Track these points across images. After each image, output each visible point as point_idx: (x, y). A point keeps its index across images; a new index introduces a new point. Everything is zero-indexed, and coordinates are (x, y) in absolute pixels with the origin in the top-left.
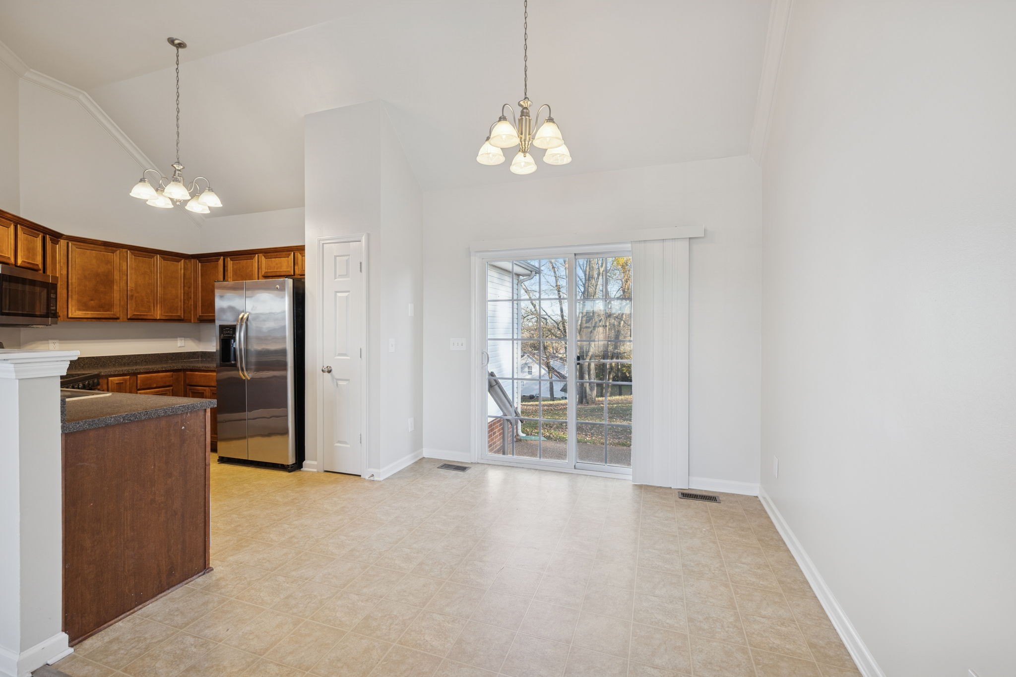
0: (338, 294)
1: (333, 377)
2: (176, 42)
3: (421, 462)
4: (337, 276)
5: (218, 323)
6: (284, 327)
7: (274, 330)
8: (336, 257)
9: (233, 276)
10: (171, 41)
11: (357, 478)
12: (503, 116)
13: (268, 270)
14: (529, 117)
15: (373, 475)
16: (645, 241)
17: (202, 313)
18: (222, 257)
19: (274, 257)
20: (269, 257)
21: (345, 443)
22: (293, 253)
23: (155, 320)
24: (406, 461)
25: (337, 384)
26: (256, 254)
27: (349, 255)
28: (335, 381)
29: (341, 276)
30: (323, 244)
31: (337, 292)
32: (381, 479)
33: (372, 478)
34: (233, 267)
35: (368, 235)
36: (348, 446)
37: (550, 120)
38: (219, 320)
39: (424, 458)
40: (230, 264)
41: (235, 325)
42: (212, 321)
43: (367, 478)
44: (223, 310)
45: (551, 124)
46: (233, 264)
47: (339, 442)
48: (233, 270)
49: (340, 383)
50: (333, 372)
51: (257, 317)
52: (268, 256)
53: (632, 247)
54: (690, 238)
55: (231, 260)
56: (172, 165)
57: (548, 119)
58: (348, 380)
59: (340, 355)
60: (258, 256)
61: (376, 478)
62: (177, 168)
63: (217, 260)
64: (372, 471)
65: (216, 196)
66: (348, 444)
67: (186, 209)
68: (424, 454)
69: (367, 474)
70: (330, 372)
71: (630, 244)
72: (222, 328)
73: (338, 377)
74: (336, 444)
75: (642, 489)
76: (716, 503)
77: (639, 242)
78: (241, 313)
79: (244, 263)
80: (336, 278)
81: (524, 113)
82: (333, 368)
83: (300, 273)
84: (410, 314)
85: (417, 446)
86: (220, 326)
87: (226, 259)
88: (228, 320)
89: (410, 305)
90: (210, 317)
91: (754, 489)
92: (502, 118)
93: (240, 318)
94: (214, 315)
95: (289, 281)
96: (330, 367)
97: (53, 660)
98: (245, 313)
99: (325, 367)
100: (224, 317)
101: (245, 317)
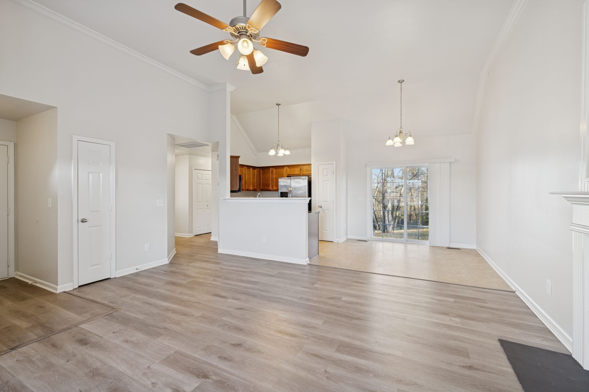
1: (322, 209)
2: (278, 104)
3: (348, 239)
4: (324, 175)
5: (280, 191)
6: (306, 192)
7: (302, 193)
8: (323, 169)
10: (277, 104)
11: (332, 242)
13: (290, 172)
16: (433, 163)
17: (262, 187)
19: (292, 168)
20: (290, 168)
21: (327, 231)
23: (250, 190)
24: (344, 239)
25: (324, 212)
27: (328, 169)
29: (325, 175)
30: (319, 165)
31: (323, 181)
32: (341, 242)
35: (336, 162)
37: (410, 136)
38: (281, 190)
41: (288, 192)
42: (277, 190)
44: (282, 186)
45: (411, 137)
46: (275, 170)
47: (325, 231)
48: (275, 172)
49: (325, 211)
50: (322, 207)
51: (295, 189)
53: (429, 165)
54: (450, 162)
55: (275, 169)
58: (328, 210)
59: (325, 202)
61: (339, 242)
62: (278, 143)
63: (269, 169)
64: (338, 240)
65: (289, 151)
67: (277, 155)
68: (348, 237)
69: (335, 241)
70: (321, 207)
71: (428, 164)
72: (281, 193)
73: (324, 209)
74: (323, 231)
75: (433, 247)
76: (459, 250)
77: (432, 163)
78: (289, 188)
79: (280, 170)
80: (323, 176)
81: (401, 132)
82: (322, 206)
83: (303, 174)
84: (345, 188)
85: (347, 235)
86: (281, 192)
87: (273, 168)
88: (284, 190)
89: (345, 185)
90: (275, 189)
91: (474, 247)
92: (397, 136)
93: (289, 189)
94: (278, 189)
95: (307, 177)
96: (321, 206)
97: (308, 263)
98: (291, 188)
99: (319, 206)
100: (282, 189)
101: (291, 189)
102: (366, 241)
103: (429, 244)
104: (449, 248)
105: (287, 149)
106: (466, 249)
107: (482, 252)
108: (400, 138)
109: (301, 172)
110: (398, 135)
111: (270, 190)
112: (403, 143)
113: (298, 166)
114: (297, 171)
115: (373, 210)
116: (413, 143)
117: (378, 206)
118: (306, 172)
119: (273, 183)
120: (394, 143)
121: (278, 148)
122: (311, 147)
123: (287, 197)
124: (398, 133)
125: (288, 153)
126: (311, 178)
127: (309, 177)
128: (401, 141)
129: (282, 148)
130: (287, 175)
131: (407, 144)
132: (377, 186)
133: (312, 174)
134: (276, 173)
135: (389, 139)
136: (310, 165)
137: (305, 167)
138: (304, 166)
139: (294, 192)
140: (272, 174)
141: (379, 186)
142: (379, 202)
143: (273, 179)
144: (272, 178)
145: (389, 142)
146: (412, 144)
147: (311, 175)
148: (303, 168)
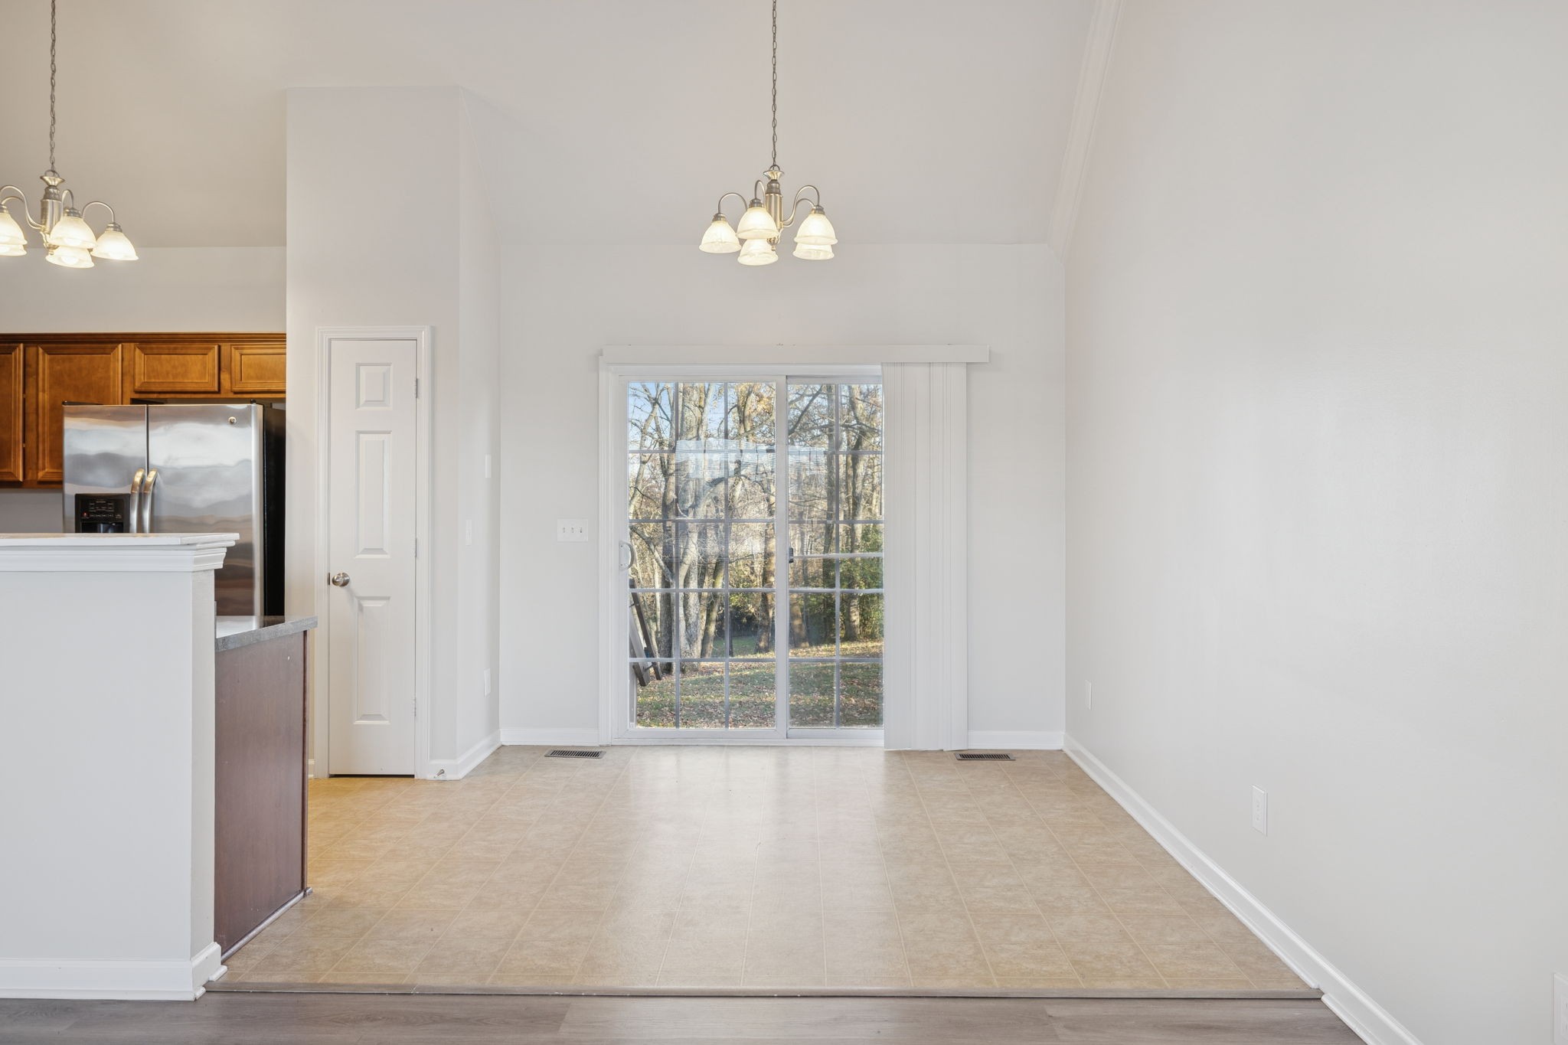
0: (361, 435)
1: (351, 594)
4: (362, 401)
5: (71, 489)
6: (249, 496)
7: (223, 504)
8: (359, 365)
9: (51, 387)
11: (410, 779)
12: (756, 199)
13: (149, 377)
14: (780, 194)
15: (442, 772)
16: (902, 364)
18: (22, 345)
19: (167, 351)
20: (155, 351)
21: (379, 717)
22: (216, 347)
24: (480, 752)
25: (361, 608)
26: (119, 342)
27: (389, 365)
28: (356, 600)
29: (368, 402)
30: (330, 340)
31: (359, 433)
32: (460, 776)
33: (441, 777)
34: (51, 368)
35: (433, 330)
36: (386, 722)
37: (820, 210)
38: (75, 481)
39: (503, 746)
40: (44, 361)
41: (130, 496)
42: (55, 484)
43: (430, 777)
44: (86, 462)
45: (822, 216)
46: (51, 361)
47: (365, 717)
48: (51, 375)
49: (366, 604)
50: (352, 585)
51: (179, 477)
52: (152, 349)
53: (882, 369)
54: (967, 363)
55: (47, 351)
56: (42, 178)
57: (817, 209)
58: (388, 599)
59: (367, 551)
60: (122, 346)
61: (449, 776)
62: (52, 183)
64: (442, 763)
65: (126, 239)
66: (384, 719)
67: (46, 260)
68: (501, 740)
69: (427, 771)
70: (345, 584)
71: (880, 367)
72: (84, 502)
73: (361, 594)
74: (358, 722)
75: (902, 757)
76: (1007, 763)
77: (895, 364)
78: (138, 469)
79: (85, 359)
80: (358, 405)
81: (773, 188)
82: (351, 577)
83: (236, 389)
84: (487, 474)
85: (493, 724)
86: (77, 496)
87: (32, 350)
88: (103, 484)
89: (487, 458)
90: (48, 478)
91: (1055, 740)
92: (755, 203)
93: (137, 479)
94: (62, 474)
95: (257, 410)
96: (345, 575)
97: (214, 977)
98: (152, 474)
99: (334, 575)
100: (90, 478)
101: (150, 479)
102: (595, 755)
103: (882, 743)
104: (966, 756)
105: (117, 228)
106: (1030, 751)
107: (1096, 761)
108: (770, 212)
109: (225, 376)
110: (761, 196)
111: (15, 485)
112: (783, 244)
113: (205, 345)
114: (198, 370)
115: (629, 591)
116: (825, 252)
117: (643, 558)
118: (258, 378)
119: (31, 437)
120: (742, 241)
121: (44, 210)
122: (282, 242)
123: (121, 527)
124: (763, 187)
125: (119, 249)
126: (282, 414)
127: (267, 406)
128: (775, 234)
129: (72, 212)
130: (130, 395)
131: (799, 253)
132: (639, 474)
133: (288, 396)
134: (57, 380)
135: (717, 218)
136: (281, 338)
137: (249, 349)
138: (246, 345)
139: (167, 493)
140: (31, 381)
141: (647, 474)
142: (649, 542)
143: (31, 418)
144: (31, 409)
145: (718, 237)
146: (821, 257)
147: (283, 400)
148: (236, 354)
